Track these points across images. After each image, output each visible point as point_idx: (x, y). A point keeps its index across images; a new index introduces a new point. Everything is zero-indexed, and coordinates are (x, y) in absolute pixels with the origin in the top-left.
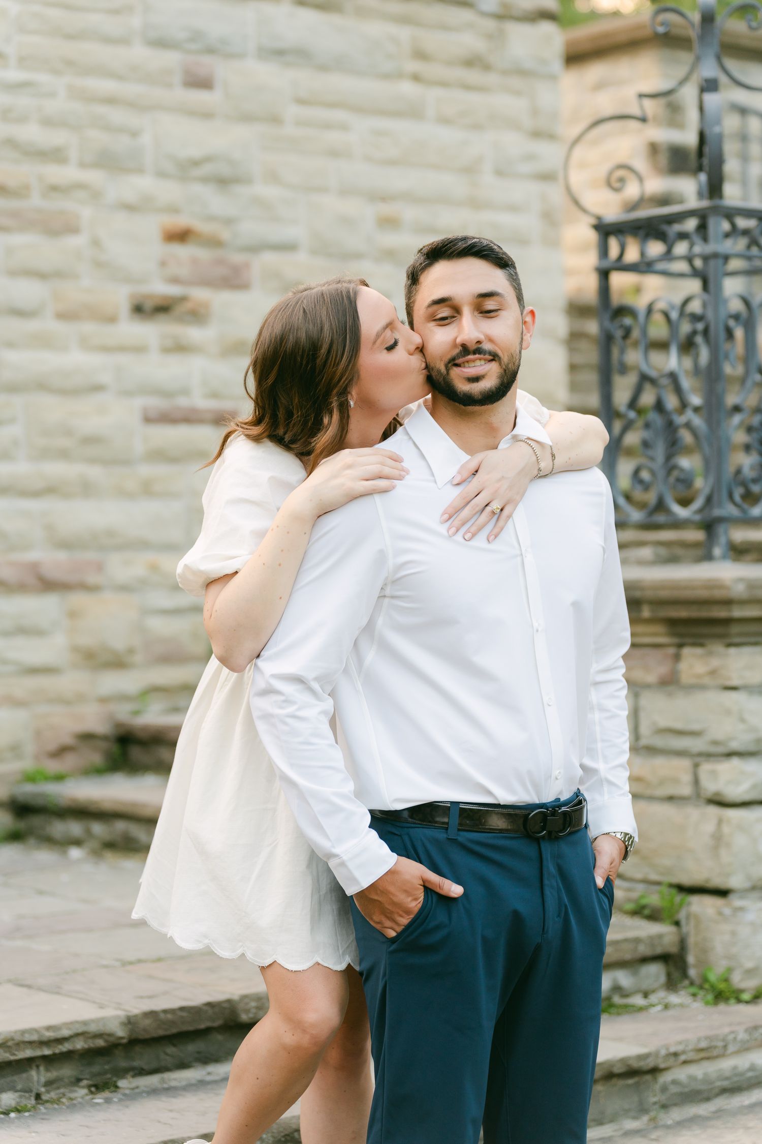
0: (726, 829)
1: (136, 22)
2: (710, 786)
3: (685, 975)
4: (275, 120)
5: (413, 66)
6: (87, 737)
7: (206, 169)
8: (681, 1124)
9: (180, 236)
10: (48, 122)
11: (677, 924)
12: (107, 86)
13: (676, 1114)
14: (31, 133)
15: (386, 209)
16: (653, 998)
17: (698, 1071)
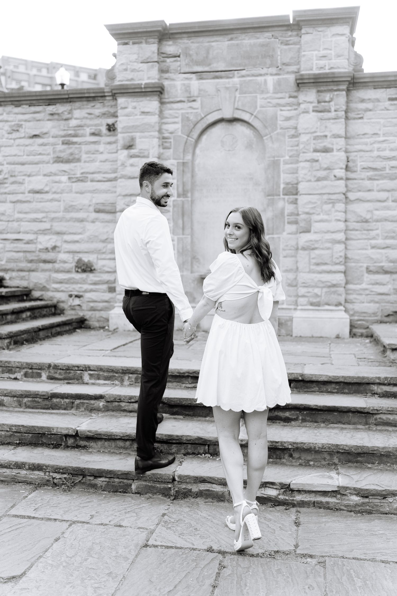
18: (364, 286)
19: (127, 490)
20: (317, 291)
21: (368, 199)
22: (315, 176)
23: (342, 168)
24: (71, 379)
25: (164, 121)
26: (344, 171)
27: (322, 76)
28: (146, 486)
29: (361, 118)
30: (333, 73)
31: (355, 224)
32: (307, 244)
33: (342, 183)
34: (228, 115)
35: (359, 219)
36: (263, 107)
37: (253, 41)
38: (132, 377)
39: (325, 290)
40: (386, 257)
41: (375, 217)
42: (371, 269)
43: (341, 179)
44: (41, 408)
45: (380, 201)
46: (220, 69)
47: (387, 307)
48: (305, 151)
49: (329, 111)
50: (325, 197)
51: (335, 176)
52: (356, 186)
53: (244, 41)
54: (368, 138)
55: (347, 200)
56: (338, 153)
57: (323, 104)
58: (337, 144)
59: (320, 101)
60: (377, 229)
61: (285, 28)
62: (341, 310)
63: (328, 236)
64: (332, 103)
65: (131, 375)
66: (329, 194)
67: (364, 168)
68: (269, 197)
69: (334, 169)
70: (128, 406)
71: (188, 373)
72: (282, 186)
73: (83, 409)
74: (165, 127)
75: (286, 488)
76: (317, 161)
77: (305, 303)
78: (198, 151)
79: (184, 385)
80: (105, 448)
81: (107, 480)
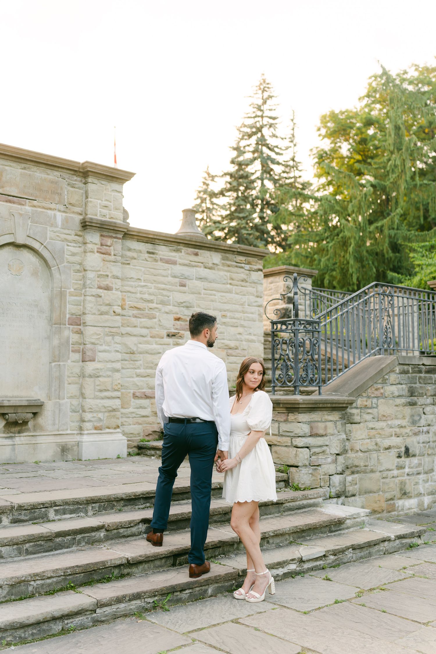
0: (298, 453)
1: (169, 272)
2: (295, 443)
3: (289, 485)
4: (200, 293)
5: (230, 281)
6: (155, 432)
7: (184, 304)
8: (287, 515)
9: (178, 319)
10: (150, 294)
11: (287, 473)
12: (163, 286)
13: (286, 513)
14: (146, 296)
15: (224, 313)
16: (282, 490)
17: (291, 504)
18: (131, 410)
19: (204, 595)
20: (100, 415)
21: (135, 333)
22: (99, 310)
23: (119, 306)
24: (36, 519)
26: (120, 308)
27: (107, 224)
28: (218, 587)
29: (129, 264)
30: (115, 223)
31: (125, 354)
32: (94, 372)
33: (119, 318)
34: (20, 241)
35: (129, 351)
36: (52, 239)
37: (44, 176)
38: (95, 507)
39: (107, 414)
40: (147, 384)
41: (140, 350)
42: (137, 394)
43: (119, 315)
44: (44, 552)
45: (143, 336)
46: (12, 194)
47: (148, 428)
48: (92, 286)
49: (110, 255)
50: (107, 329)
51: (114, 312)
52: (125, 322)
53: (36, 173)
54: (134, 282)
56: (116, 292)
57: (105, 247)
58: (116, 284)
59: (103, 244)
60: (140, 360)
61: (72, 172)
62: (118, 432)
63: (109, 365)
64: (112, 248)
65: (93, 505)
66: (110, 327)
67: (131, 307)
68: (56, 326)
69: (113, 306)
70: (127, 531)
71: (143, 494)
72: (68, 316)
73: (84, 544)
75: (301, 561)
76: (101, 297)
77: (91, 427)
79: (137, 507)
80: (145, 570)
81: (191, 591)
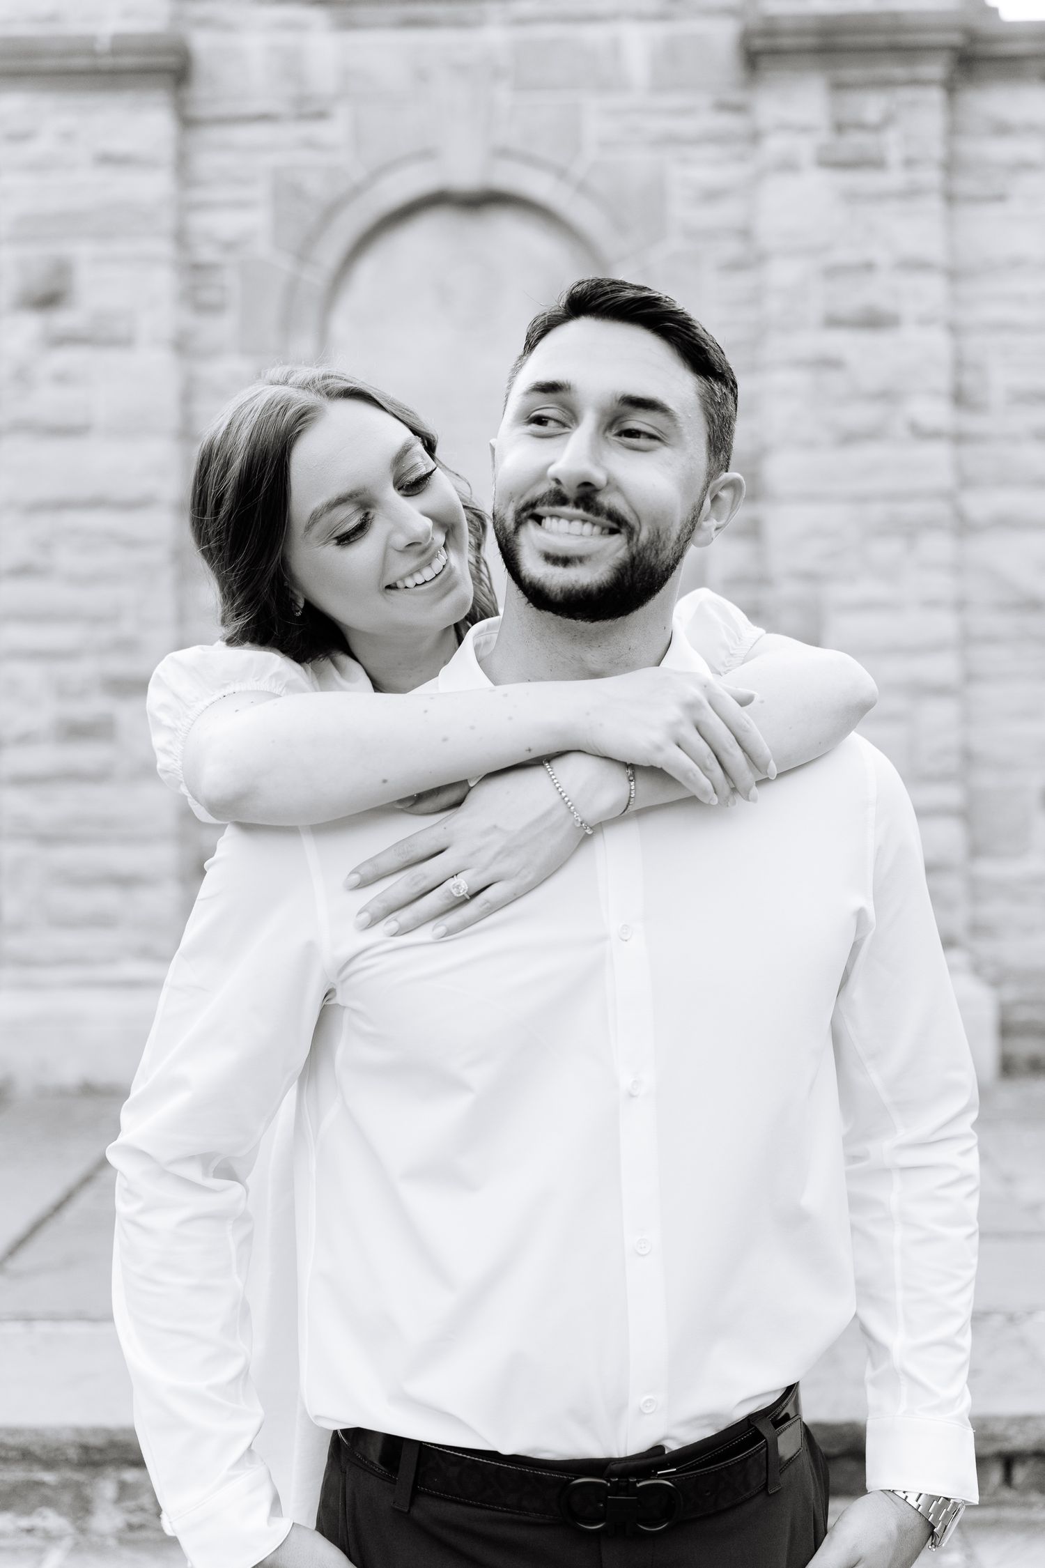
22: (834, 426)
23: (938, 396)
25: (198, 195)
26: (947, 404)
33: (939, 453)
34: (464, 175)
35: (1005, 596)
36: (609, 148)
43: (937, 436)
48: (793, 323)
49: (880, 165)
50: (877, 510)
51: (913, 426)
52: (991, 465)
54: (1029, 277)
55: (963, 527)
56: (921, 334)
57: (855, 135)
58: (915, 295)
59: (846, 122)
64: (892, 135)
67: (1018, 397)
69: (908, 397)
74: (201, 222)
76: (839, 364)
78: (341, 324)
